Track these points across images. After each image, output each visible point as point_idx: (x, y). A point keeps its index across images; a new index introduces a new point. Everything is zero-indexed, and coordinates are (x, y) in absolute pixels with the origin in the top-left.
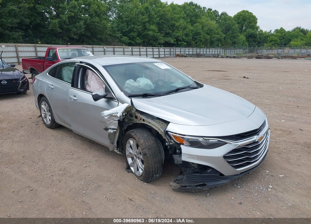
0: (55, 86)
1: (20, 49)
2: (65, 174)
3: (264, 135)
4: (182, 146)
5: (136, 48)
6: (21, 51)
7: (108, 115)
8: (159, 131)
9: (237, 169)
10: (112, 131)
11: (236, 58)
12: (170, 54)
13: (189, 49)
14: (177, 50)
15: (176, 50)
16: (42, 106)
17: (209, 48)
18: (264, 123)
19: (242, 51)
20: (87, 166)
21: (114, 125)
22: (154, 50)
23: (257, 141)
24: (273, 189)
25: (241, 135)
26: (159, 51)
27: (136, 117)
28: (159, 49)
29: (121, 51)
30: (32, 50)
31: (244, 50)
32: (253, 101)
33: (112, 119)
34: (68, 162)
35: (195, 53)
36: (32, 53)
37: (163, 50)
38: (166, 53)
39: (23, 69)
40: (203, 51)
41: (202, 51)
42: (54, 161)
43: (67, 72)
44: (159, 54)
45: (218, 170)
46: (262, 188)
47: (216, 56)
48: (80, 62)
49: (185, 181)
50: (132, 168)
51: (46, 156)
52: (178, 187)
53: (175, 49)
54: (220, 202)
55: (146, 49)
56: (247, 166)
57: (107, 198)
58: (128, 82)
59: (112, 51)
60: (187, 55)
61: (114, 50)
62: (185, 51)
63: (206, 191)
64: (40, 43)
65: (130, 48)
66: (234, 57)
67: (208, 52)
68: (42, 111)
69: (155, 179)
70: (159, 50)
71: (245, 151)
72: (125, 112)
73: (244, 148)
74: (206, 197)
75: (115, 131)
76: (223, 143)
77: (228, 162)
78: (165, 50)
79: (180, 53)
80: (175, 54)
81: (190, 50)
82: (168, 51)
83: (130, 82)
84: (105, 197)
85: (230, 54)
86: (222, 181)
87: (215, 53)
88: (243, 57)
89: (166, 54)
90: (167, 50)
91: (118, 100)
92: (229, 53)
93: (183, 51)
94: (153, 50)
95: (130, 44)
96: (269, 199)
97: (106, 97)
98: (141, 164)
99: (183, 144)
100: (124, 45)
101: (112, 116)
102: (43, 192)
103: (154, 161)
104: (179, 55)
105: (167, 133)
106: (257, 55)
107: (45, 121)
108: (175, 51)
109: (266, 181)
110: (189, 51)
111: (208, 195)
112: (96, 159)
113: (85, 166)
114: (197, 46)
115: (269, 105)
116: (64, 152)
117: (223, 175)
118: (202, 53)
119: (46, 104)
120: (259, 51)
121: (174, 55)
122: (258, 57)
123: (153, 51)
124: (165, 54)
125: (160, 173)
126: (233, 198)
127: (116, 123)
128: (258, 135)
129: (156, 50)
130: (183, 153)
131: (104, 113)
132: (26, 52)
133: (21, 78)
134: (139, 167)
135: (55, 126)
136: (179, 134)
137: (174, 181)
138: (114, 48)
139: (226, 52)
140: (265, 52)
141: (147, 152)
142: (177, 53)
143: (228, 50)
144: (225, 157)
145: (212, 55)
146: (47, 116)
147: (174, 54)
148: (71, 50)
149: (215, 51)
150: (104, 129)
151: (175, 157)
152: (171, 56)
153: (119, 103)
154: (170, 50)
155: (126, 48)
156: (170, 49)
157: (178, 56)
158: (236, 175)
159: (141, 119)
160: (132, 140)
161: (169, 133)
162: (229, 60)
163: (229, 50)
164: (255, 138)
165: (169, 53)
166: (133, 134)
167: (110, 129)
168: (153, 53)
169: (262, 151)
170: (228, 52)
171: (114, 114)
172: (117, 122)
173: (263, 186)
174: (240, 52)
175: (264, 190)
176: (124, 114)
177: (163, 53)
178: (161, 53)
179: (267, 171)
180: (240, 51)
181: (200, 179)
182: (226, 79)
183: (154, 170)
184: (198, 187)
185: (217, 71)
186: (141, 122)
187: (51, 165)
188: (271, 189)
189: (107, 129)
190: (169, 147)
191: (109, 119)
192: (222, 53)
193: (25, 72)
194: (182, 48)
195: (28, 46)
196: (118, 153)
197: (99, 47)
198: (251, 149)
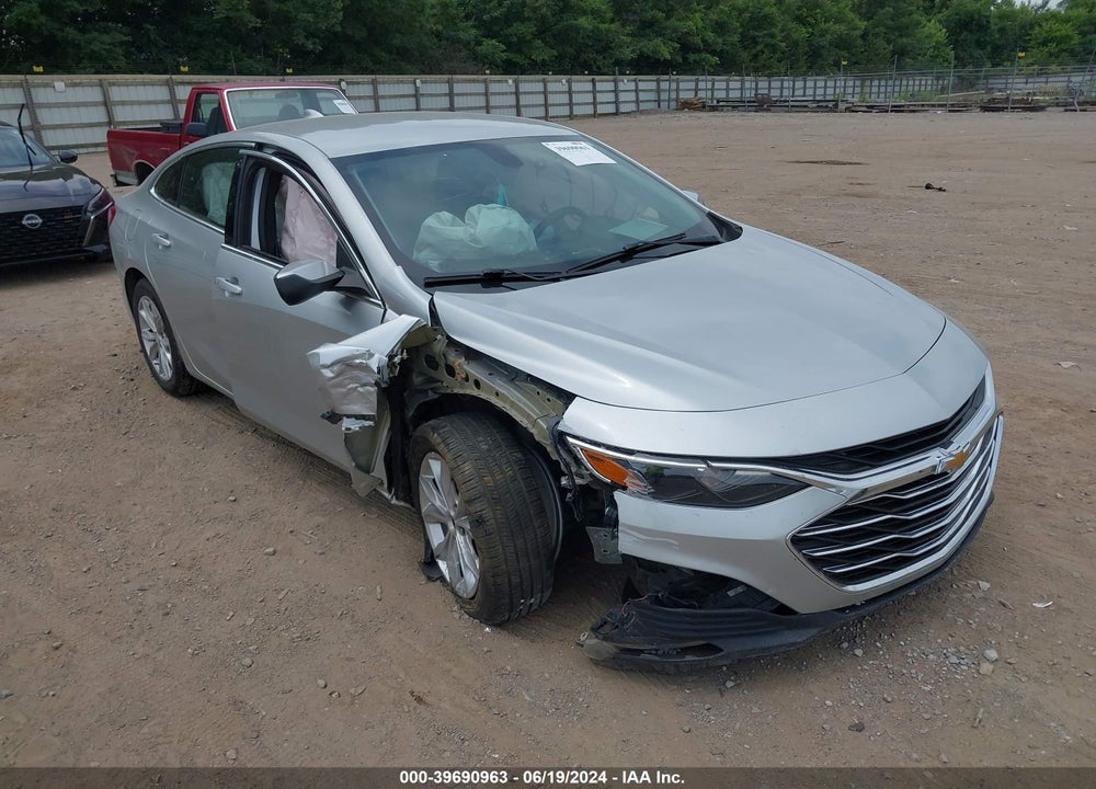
0: (174, 239)
1: (117, 94)
2: (190, 583)
3: (974, 443)
4: (618, 496)
5: (532, 81)
6: (123, 103)
7: (333, 364)
8: (533, 431)
9: (850, 588)
10: (355, 425)
11: (902, 111)
12: (658, 101)
13: (727, 81)
14: (682, 85)
15: (678, 86)
16: (143, 313)
17: (805, 74)
18: (979, 392)
19: (929, 82)
20: (279, 548)
21: (362, 403)
22: (599, 86)
23: (939, 470)
24: (1000, 664)
25: (874, 449)
26: (616, 91)
27: (451, 371)
28: (615, 81)
29: (478, 94)
30: (159, 98)
31: (938, 79)
32: (953, 280)
33: (353, 379)
34: (209, 534)
35: (749, 94)
36: (161, 107)
37: (632, 86)
38: (642, 96)
39: (114, 167)
40: (782, 88)
41: (776, 87)
42: (161, 529)
43: (217, 182)
44: (617, 103)
45: (769, 592)
46: (954, 660)
47: (827, 107)
48: (258, 144)
49: (636, 631)
50: (442, 565)
51: (138, 508)
52: (608, 653)
53: (678, 82)
54: (775, 717)
55: (569, 82)
56: (893, 571)
57: (329, 690)
58: (431, 221)
59: (445, 95)
60: (721, 104)
61: (451, 89)
62: (712, 90)
63: (725, 669)
64: (186, 69)
65: (510, 82)
66: (898, 109)
67: (801, 92)
68: (144, 330)
69: (523, 613)
70: (616, 86)
71: (887, 514)
72: (402, 352)
73: (885, 501)
74: (722, 695)
75: (367, 423)
76: (794, 483)
77: (814, 561)
78: (637, 86)
79: (696, 95)
80: (677, 100)
81: (732, 85)
82: (651, 90)
83: (440, 224)
84: (321, 683)
85: (882, 96)
86: (786, 632)
87: (825, 95)
88: (933, 106)
89: (641, 99)
90: (647, 83)
91: (382, 300)
92: (879, 93)
93: (706, 90)
94: (594, 85)
95: (509, 68)
96: (982, 710)
97: (338, 285)
98: (469, 554)
99: (624, 488)
100: (488, 72)
101: (349, 365)
102: (94, 659)
103: (515, 546)
104: (692, 104)
105: (561, 438)
106: (987, 98)
107: (157, 368)
108: (677, 90)
109: (974, 626)
110: (727, 89)
111: (730, 684)
112: (319, 519)
113: (271, 550)
114: (760, 68)
115: (1017, 297)
116: (206, 490)
117: (793, 612)
118: (775, 93)
119: (154, 306)
120: (997, 83)
121: (673, 104)
122: (989, 107)
123: (594, 92)
124: (637, 102)
125: (542, 592)
126: (828, 703)
127: (370, 393)
128: (945, 446)
129: (604, 84)
130: (624, 525)
131: (318, 354)
132: (140, 103)
133: (92, 202)
134: (464, 565)
135: (187, 387)
136: (609, 447)
137: (593, 629)
138: (450, 83)
139: (867, 90)
140: (1019, 87)
141: (487, 514)
142: (684, 96)
143: (876, 83)
144: (798, 541)
145: (814, 101)
146: (161, 352)
147: (673, 100)
148: (277, 96)
149: (825, 87)
150: (323, 416)
151: (596, 535)
152: (659, 106)
153: (389, 310)
154: (658, 84)
155: (495, 81)
156: (658, 81)
157: (686, 106)
158: (848, 608)
159: (467, 379)
160: (435, 459)
161: (571, 440)
162: (875, 121)
163: (879, 80)
164: (934, 458)
165: (653, 96)
166: (435, 438)
167: (348, 416)
168: (595, 98)
169: (965, 508)
170: (875, 90)
171: (357, 357)
172: (373, 389)
173: (962, 648)
174: (923, 88)
175: (963, 670)
176: (397, 360)
177: (632, 96)
178: (622, 97)
179: (985, 585)
180: (922, 84)
181: (692, 627)
182: (858, 196)
183: (515, 580)
184: (689, 658)
185: (828, 163)
186: (468, 392)
187: (149, 543)
188: (991, 667)
189: (334, 418)
190: (569, 495)
191: (341, 378)
192: (853, 94)
193: (120, 178)
194: (701, 78)
195: (144, 84)
196: (394, 501)
197: (398, 82)
198: (911, 505)
